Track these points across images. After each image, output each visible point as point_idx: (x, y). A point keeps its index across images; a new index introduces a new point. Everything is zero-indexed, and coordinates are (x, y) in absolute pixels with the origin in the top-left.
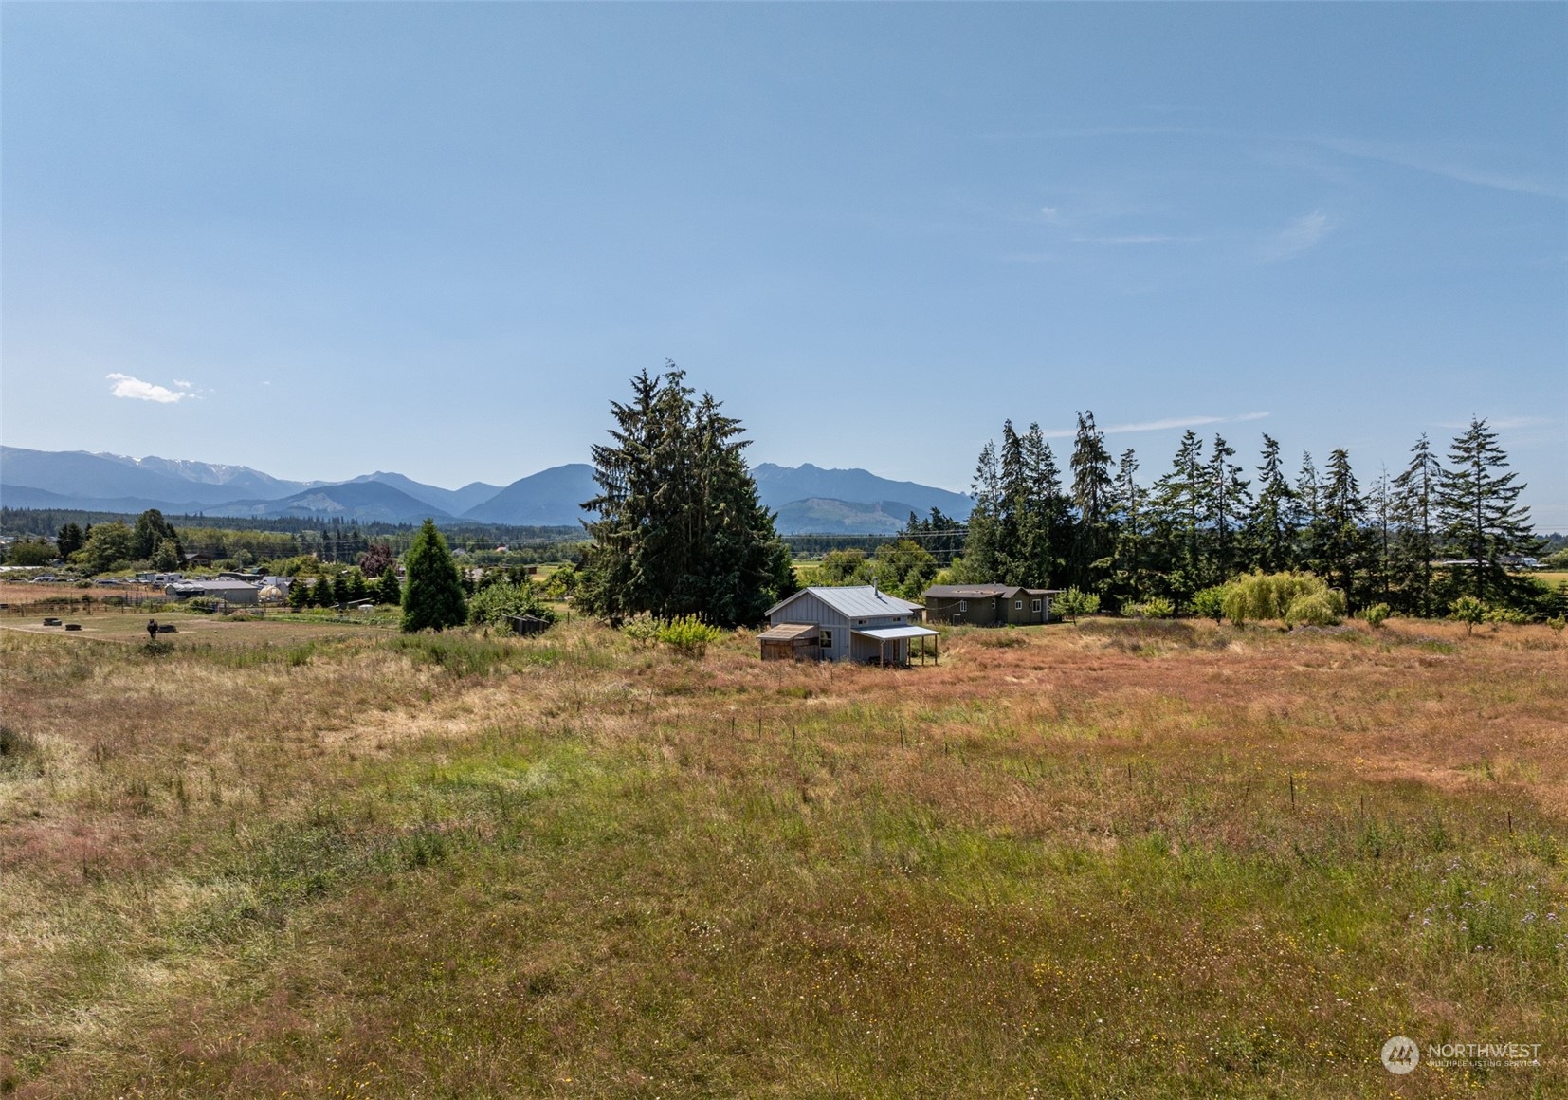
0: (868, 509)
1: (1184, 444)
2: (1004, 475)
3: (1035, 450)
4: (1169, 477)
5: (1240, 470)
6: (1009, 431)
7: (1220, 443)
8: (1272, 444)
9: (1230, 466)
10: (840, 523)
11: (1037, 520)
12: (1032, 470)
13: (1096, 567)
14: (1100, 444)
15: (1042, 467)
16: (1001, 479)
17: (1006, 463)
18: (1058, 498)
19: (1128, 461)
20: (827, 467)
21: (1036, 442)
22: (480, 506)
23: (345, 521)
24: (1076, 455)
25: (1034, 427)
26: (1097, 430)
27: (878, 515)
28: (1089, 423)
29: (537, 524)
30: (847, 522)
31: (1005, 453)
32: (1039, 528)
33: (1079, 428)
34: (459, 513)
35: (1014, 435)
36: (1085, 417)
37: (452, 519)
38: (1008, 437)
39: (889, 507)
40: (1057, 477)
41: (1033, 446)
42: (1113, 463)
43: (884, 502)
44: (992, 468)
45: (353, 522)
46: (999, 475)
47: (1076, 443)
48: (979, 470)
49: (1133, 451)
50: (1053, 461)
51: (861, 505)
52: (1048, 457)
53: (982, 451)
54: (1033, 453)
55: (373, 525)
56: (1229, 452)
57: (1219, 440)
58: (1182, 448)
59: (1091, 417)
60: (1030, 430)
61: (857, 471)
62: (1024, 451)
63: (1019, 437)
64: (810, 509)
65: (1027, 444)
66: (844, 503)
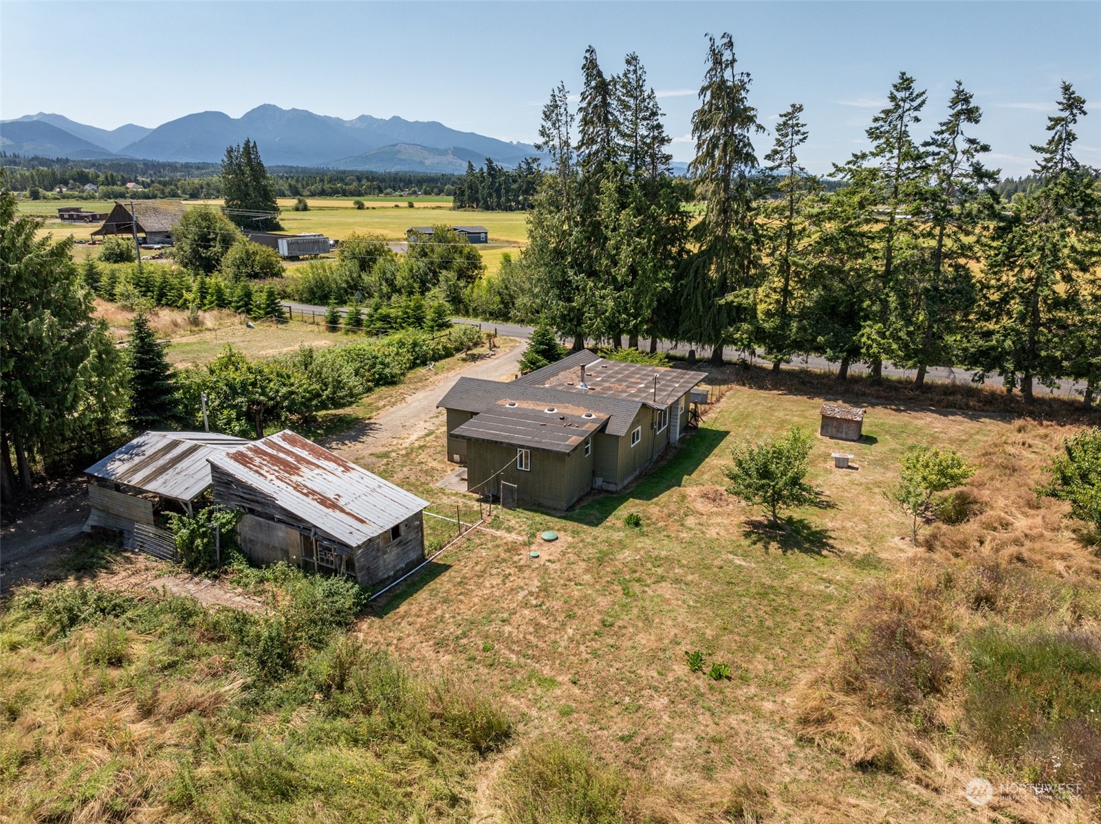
0: (443, 153)
1: (893, 98)
2: (582, 143)
3: (632, 102)
4: (864, 156)
5: (985, 148)
6: (591, 68)
7: (961, 97)
8: (1073, 103)
9: (972, 141)
10: (421, 163)
11: (636, 221)
12: (624, 135)
13: (729, 304)
14: (743, 94)
15: (643, 131)
16: (578, 148)
17: (586, 122)
18: (666, 184)
19: (790, 125)
20: (411, 120)
21: (634, 88)
22: (134, 144)
23: (8, 154)
24: (702, 112)
25: (632, 60)
26: (738, 68)
27: (450, 158)
28: (727, 56)
29: (182, 160)
30: (427, 162)
31: (584, 105)
32: (639, 235)
33: (710, 65)
34: (116, 150)
35: (600, 74)
36: (719, 42)
37: (111, 154)
38: (589, 76)
39: (458, 152)
40: (666, 149)
41: (629, 94)
42: (760, 127)
43: (454, 148)
44: (563, 129)
45: (15, 156)
46: (574, 143)
47: (704, 90)
48: (543, 133)
49: (800, 109)
50: (661, 120)
51: (437, 149)
52: (654, 114)
53: (548, 101)
54: (627, 107)
55: (33, 159)
56: (972, 115)
57: (959, 92)
58: (890, 105)
59: (730, 45)
60: (625, 67)
61: (433, 123)
62: (614, 103)
63: (608, 78)
64: (399, 151)
65: (620, 91)
66: (424, 148)
